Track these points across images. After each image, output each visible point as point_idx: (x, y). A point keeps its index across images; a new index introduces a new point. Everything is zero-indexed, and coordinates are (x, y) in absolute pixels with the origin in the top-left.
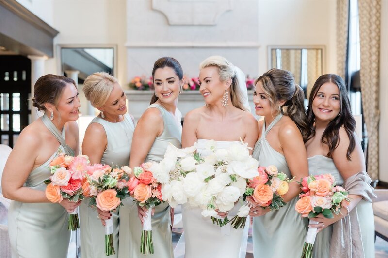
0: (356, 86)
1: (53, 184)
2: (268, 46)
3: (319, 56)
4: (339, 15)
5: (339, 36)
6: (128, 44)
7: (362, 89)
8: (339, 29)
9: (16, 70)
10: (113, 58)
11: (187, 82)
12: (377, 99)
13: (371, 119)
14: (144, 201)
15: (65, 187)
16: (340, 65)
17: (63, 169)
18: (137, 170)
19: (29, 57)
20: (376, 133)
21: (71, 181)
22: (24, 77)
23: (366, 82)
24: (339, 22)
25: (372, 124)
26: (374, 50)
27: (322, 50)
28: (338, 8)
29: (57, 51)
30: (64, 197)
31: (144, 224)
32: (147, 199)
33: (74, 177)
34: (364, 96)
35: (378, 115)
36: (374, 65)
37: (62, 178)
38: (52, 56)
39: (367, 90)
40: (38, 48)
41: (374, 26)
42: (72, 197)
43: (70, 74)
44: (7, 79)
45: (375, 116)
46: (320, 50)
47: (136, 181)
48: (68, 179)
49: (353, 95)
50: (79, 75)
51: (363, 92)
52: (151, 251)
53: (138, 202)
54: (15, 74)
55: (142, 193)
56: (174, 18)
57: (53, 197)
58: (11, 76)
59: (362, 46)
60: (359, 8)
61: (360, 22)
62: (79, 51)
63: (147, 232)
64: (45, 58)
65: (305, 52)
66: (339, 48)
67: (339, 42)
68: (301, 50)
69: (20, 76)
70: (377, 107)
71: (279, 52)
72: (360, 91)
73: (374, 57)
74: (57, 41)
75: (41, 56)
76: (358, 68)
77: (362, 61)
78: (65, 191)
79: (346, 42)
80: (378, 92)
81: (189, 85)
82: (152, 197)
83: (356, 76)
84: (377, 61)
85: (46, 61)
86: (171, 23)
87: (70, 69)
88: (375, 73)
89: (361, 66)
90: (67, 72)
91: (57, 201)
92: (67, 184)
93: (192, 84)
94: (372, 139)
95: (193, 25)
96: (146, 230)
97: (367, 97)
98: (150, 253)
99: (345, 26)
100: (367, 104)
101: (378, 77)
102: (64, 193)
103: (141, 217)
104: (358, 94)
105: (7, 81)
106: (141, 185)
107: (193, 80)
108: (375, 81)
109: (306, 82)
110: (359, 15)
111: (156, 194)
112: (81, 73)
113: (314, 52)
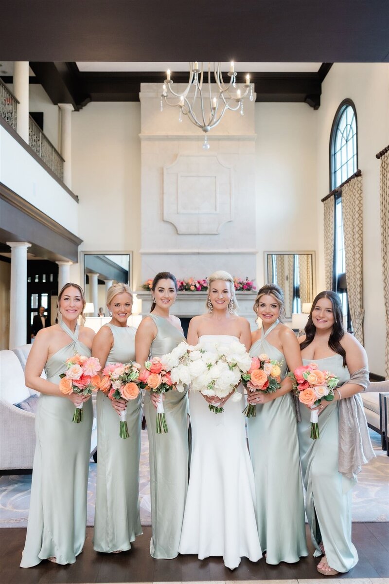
0: (342, 287)
1: (67, 378)
2: (264, 252)
3: (310, 260)
4: (326, 225)
5: (326, 243)
6: (142, 251)
7: (348, 290)
8: (326, 237)
9: (44, 274)
10: (129, 262)
11: (194, 284)
12: (362, 299)
13: (356, 317)
14: (156, 387)
15: (76, 381)
16: (328, 268)
17: (78, 366)
18: (148, 364)
19: (57, 262)
20: (361, 329)
21: (82, 377)
22: (52, 279)
23: (350, 283)
24: (326, 231)
25: (357, 321)
26: (358, 256)
27: (312, 255)
28: (325, 219)
29: (81, 257)
30: (75, 390)
31: (158, 408)
32: (158, 385)
33: (86, 374)
34: (350, 297)
35: (362, 313)
36: (358, 269)
37: (75, 373)
38: (77, 262)
39: (352, 290)
40: (65, 256)
41: (357, 236)
42: (82, 391)
43: (91, 276)
44: (37, 280)
45: (360, 314)
46: (311, 256)
47: (148, 373)
48: (80, 374)
49: (340, 295)
50: (98, 276)
51: (348, 293)
52: (166, 431)
53: (152, 389)
54: (44, 276)
55: (154, 381)
56: (182, 229)
57: (65, 388)
58: (40, 279)
59: (347, 253)
60: (343, 219)
61: (344, 231)
62: (101, 256)
63: (161, 414)
64: (71, 263)
65: (297, 257)
66: (327, 254)
67: (327, 248)
68: (294, 255)
69: (48, 278)
70: (362, 306)
71: (274, 257)
72: (346, 292)
73: (358, 262)
74: (80, 248)
75: (68, 261)
76: (344, 271)
77: (347, 265)
78: (76, 384)
79: (333, 248)
80: (362, 293)
81: (195, 286)
82: (162, 383)
83: (343, 278)
84: (360, 266)
85: (71, 265)
86: (179, 233)
87: (91, 272)
88: (358, 276)
89: (346, 269)
90: (89, 275)
91: (67, 393)
92: (78, 379)
93: (198, 285)
94: (358, 334)
95: (199, 234)
96: (160, 413)
97: (352, 297)
98: (165, 432)
99: (332, 234)
100: (352, 304)
101: (362, 279)
102: (75, 387)
103: (154, 403)
104: (345, 294)
105: (37, 282)
106: (152, 375)
107: (199, 283)
108: (359, 283)
109: (299, 283)
110: (344, 225)
111: (165, 380)
112: (101, 275)
113: (305, 257)
